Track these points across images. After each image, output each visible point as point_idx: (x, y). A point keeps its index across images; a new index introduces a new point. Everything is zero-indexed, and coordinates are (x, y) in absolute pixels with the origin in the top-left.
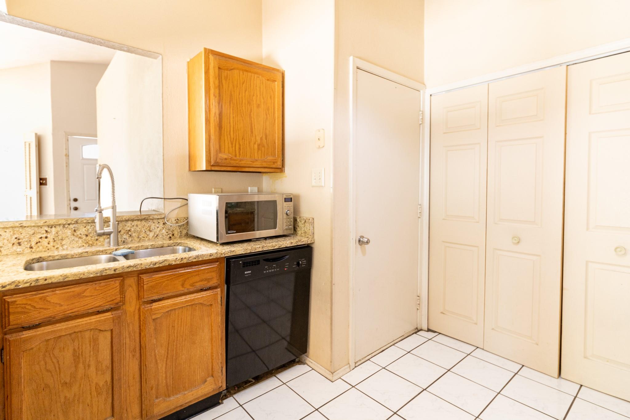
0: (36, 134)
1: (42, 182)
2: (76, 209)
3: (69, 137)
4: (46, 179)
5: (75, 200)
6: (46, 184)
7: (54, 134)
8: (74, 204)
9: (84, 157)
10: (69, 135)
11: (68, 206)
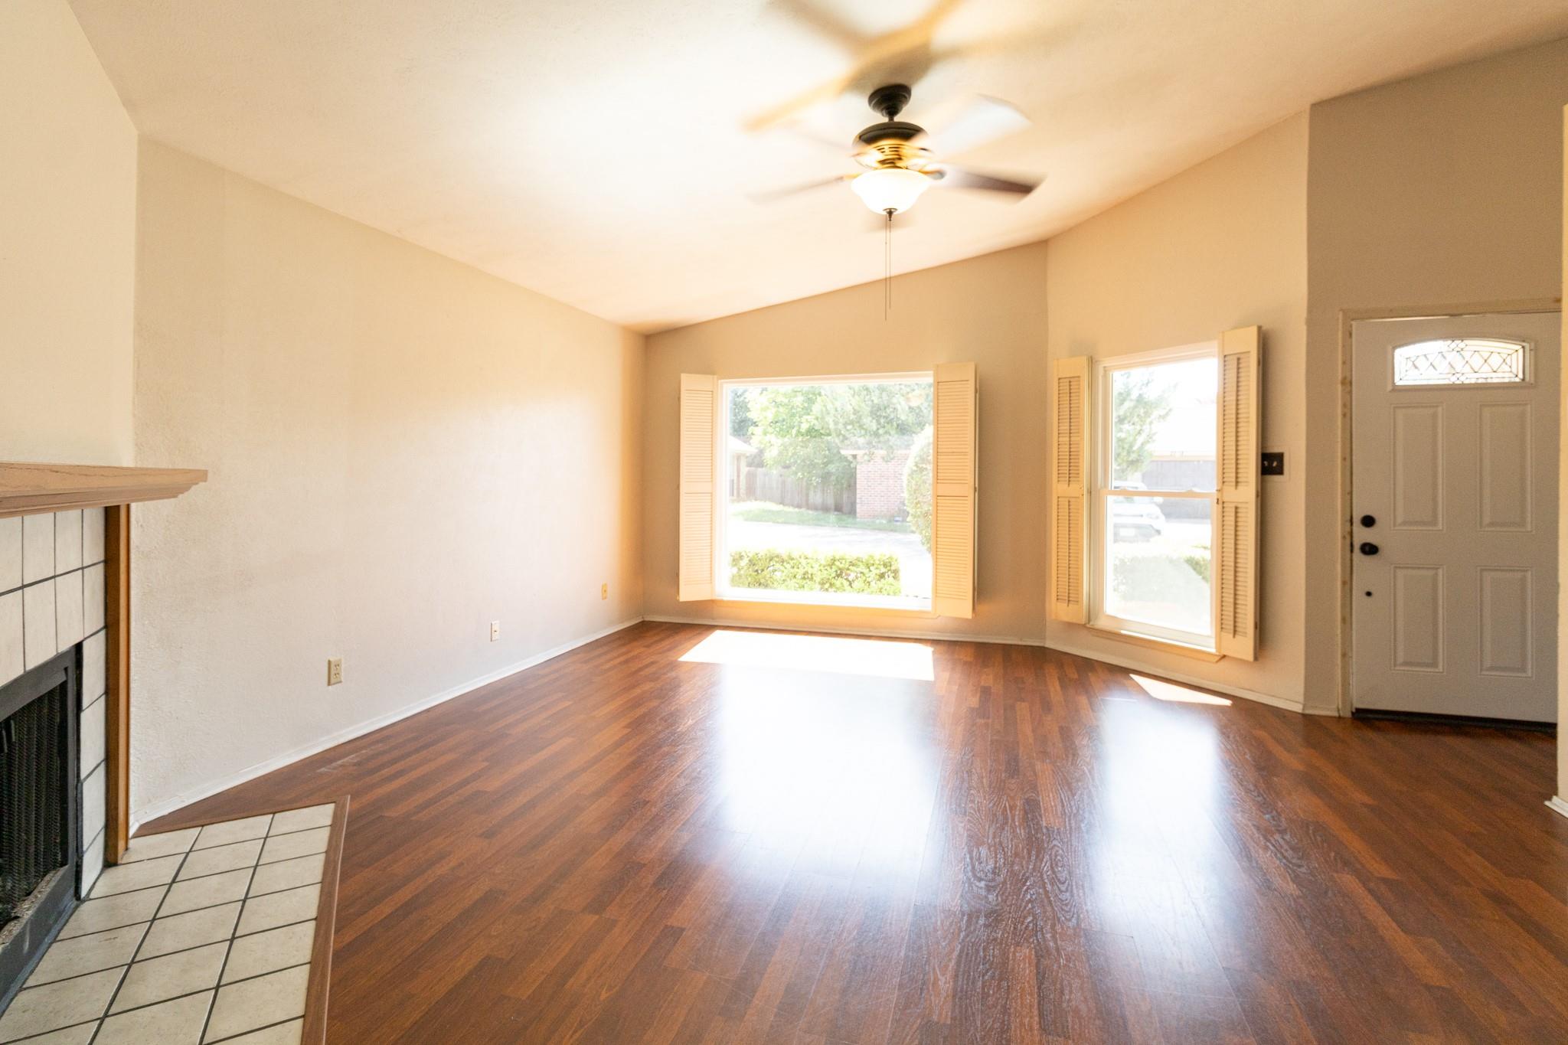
0: (1260, 328)
1: (1271, 464)
2: (1370, 549)
3: (1354, 323)
4: (1280, 457)
5: (1368, 521)
6: (1280, 471)
7: (1311, 323)
8: (1362, 535)
9: (1398, 382)
10: (1353, 320)
11: (1344, 537)
